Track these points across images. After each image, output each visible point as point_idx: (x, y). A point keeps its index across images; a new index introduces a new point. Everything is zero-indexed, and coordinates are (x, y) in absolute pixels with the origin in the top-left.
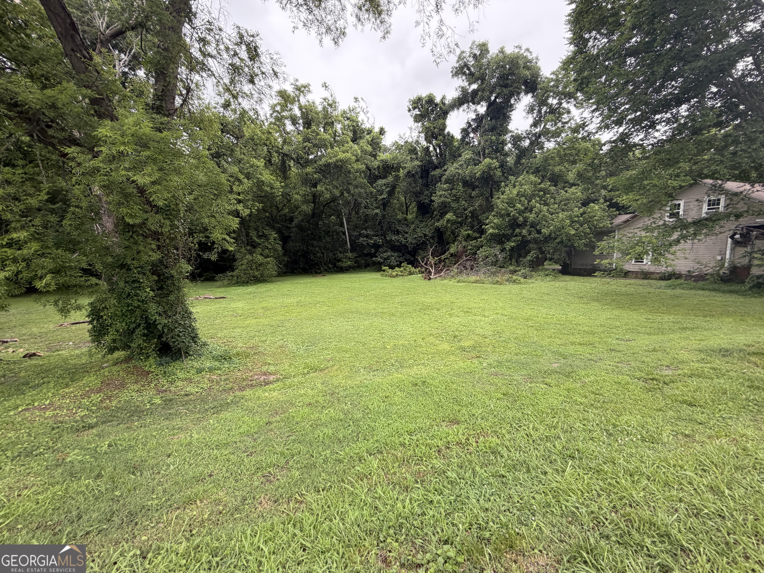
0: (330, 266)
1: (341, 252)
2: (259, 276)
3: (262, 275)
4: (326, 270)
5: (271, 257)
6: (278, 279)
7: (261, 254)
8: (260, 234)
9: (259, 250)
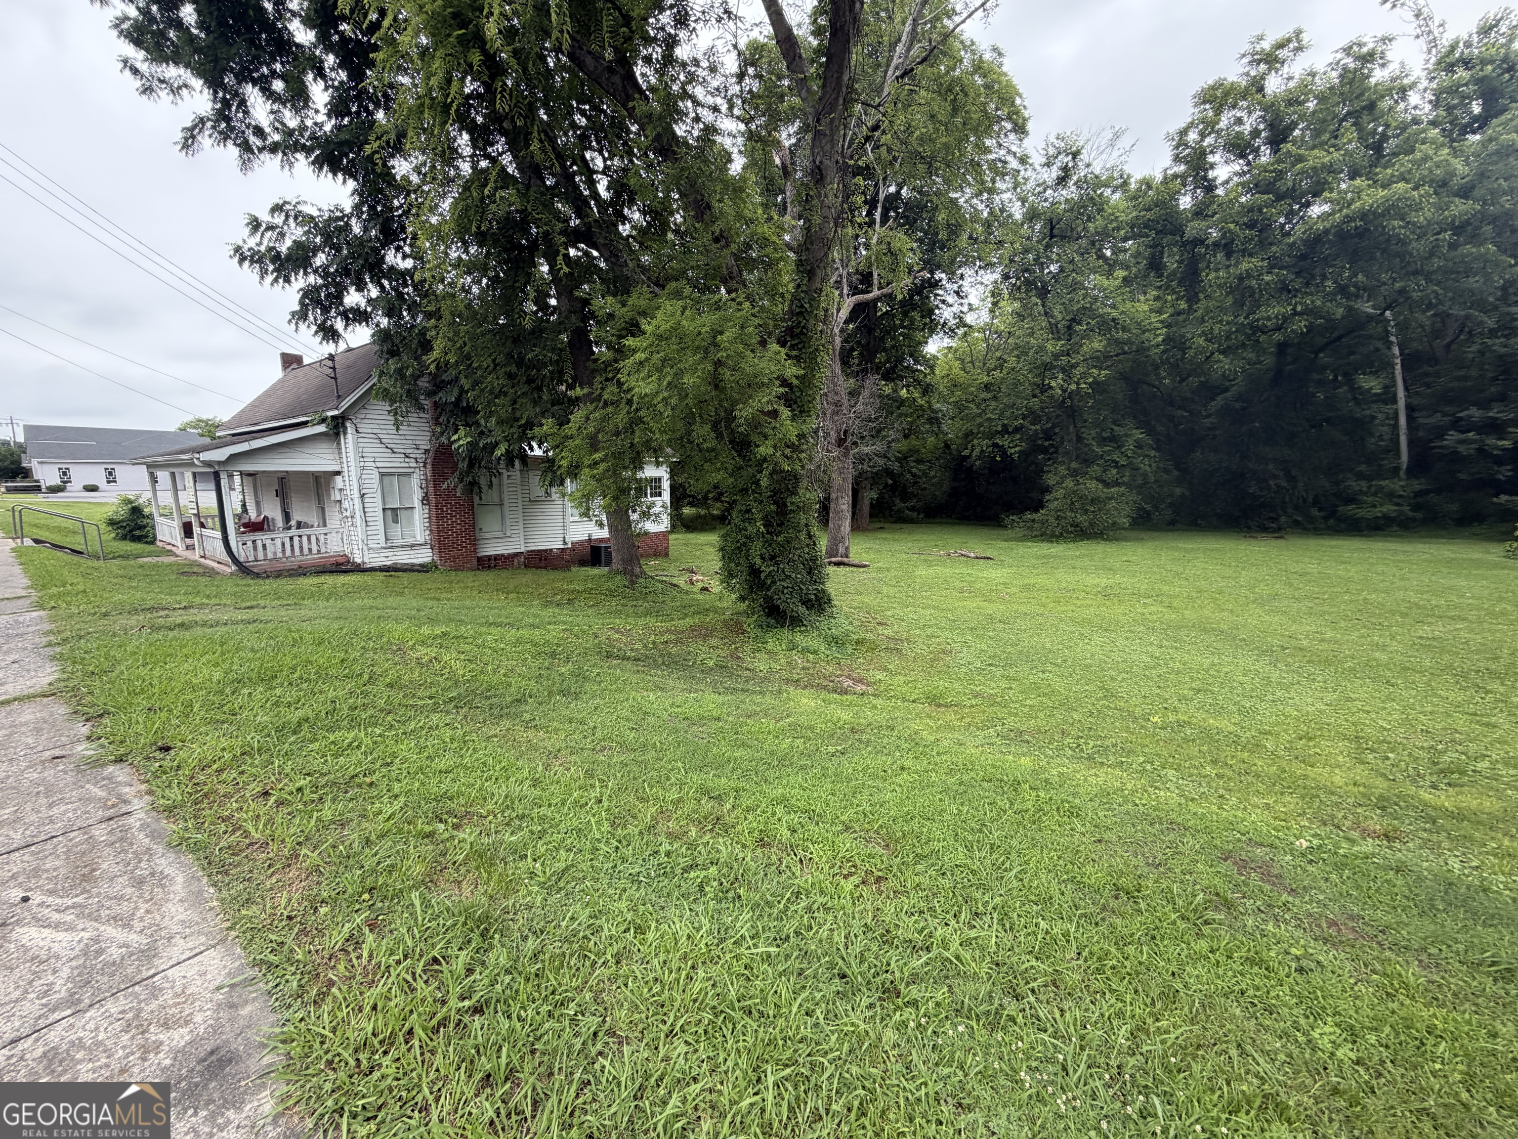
0: (1315, 512)
1: (1360, 476)
2: (1086, 524)
3: (1092, 525)
4: (1297, 524)
5: (1124, 484)
6: (1134, 534)
7: (1099, 480)
8: (1105, 435)
9: (1095, 469)
